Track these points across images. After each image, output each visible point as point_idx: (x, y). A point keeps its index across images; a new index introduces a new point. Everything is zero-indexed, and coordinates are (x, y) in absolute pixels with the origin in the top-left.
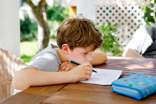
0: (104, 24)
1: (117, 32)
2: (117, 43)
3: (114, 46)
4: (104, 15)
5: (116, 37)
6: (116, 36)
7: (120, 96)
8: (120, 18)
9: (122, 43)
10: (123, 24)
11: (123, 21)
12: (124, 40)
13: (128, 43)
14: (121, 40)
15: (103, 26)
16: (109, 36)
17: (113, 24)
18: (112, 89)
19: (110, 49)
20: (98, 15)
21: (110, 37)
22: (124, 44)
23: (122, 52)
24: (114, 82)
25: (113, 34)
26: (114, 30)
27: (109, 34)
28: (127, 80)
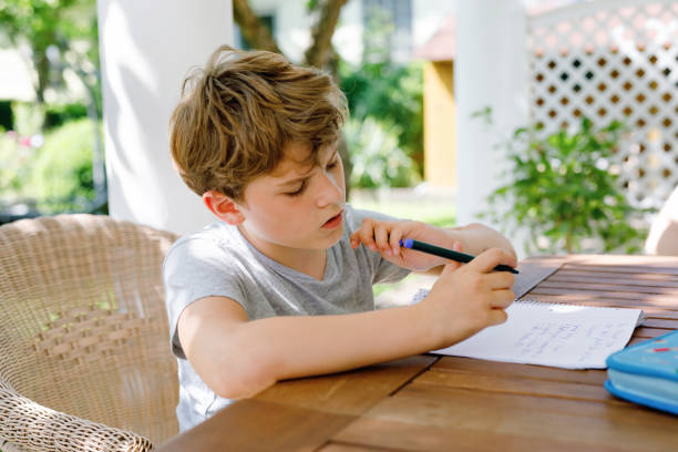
0: (565, 125)
1: (618, 158)
2: (620, 199)
3: (608, 212)
4: (565, 89)
5: (615, 177)
6: (614, 170)
7: (640, 414)
8: (628, 99)
9: (640, 198)
10: (641, 123)
11: (640, 111)
12: (649, 187)
13: (665, 199)
14: (634, 187)
15: (561, 136)
16: (587, 172)
17: (601, 123)
18: (606, 384)
19: (592, 223)
20: (542, 90)
21: (590, 176)
22: (647, 203)
23: (644, 236)
24: (616, 359)
25: (602, 164)
26: (606, 150)
27: (584, 165)
28: (666, 350)
